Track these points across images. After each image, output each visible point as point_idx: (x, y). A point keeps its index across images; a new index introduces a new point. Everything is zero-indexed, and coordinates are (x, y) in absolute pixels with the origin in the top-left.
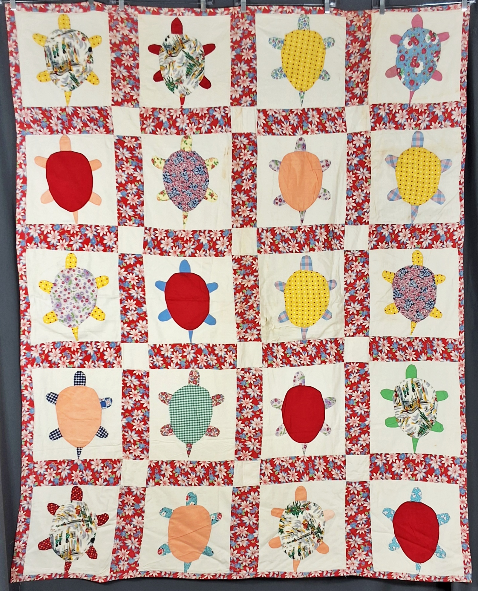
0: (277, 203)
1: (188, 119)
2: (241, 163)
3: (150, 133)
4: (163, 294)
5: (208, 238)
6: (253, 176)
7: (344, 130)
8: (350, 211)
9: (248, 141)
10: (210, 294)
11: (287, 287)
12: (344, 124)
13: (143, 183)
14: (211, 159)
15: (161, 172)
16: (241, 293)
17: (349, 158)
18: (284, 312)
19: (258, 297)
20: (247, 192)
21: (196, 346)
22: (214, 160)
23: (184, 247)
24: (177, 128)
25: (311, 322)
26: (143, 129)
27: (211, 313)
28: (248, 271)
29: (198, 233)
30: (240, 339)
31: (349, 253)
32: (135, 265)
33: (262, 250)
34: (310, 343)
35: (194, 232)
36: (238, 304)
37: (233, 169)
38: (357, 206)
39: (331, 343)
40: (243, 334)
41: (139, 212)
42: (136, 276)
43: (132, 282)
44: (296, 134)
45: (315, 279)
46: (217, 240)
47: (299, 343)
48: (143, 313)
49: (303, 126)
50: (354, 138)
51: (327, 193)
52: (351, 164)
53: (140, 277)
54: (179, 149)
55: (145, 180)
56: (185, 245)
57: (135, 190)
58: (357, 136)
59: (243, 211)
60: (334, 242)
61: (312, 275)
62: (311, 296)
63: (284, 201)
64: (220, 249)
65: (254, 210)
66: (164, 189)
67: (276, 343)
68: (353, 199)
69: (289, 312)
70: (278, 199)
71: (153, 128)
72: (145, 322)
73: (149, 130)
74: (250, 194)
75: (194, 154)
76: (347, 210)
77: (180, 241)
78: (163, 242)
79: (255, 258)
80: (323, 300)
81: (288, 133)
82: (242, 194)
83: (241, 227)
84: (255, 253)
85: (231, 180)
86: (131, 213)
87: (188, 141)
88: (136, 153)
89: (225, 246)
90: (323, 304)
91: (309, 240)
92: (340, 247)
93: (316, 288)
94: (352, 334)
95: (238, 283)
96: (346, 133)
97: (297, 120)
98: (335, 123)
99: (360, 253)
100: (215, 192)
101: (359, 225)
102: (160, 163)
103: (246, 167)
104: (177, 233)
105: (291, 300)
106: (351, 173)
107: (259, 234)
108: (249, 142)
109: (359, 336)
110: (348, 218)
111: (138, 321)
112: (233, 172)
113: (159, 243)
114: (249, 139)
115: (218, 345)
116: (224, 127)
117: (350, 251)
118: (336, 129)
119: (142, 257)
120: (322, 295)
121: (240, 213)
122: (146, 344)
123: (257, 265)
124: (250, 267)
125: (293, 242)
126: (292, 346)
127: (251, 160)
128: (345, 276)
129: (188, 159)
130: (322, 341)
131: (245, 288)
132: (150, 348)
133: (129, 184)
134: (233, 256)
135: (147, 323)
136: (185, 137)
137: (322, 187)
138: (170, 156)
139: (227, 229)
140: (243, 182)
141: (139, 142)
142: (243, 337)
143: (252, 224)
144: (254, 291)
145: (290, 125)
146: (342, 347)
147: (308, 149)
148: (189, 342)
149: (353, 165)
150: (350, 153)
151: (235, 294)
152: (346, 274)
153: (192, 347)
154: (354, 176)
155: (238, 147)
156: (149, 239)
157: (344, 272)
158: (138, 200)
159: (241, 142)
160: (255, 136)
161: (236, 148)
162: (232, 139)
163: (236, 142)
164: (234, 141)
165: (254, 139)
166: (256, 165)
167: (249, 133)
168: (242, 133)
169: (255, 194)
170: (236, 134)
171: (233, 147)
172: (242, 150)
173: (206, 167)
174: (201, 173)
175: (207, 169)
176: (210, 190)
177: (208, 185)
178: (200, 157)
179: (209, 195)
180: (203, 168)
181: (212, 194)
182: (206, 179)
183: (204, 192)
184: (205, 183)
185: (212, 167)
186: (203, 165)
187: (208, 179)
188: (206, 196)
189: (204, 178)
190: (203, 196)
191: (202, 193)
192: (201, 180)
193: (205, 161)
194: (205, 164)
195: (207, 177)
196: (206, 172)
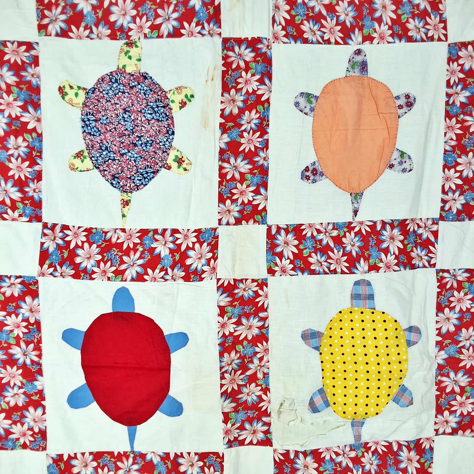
0: (308, 178)
1: (135, 8)
2: (240, 98)
3: (57, 35)
4: (76, 355)
5: (171, 246)
6: (261, 124)
7: (443, 38)
8: (450, 194)
9: (253, 55)
10: (172, 355)
11: (325, 341)
12: (442, 25)
13: (40, 135)
14: (179, 89)
15: (77, 114)
16: (233, 354)
17: (450, 91)
18: (321, 391)
19: (265, 359)
20: (250, 156)
21: (143, 456)
22: (184, 92)
23: (122, 262)
24: (111, 25)
25: (372, 410)
26: (42, 28)
27: (172, 392)
28: (247, 309)
29: (151, 234)
30: (230, 444)
31: (446, 275)
32: (22, 298)
33: (276, 268)
34: (368, 449)
35: (144, 233)
36: (226, 375)
37: (223, 110)
38: (465, 184)
39: (409, 450)
40: (235, 433)
41: (31, 194)
42: (23, 321)
43: (16, 332)
44: (350, 42)
45: (380, 326)
46: (188, 248)
47: (348, 449)
48: (36, 394)
49: (363, 26)
50: (460, 53)
51: (406, 159)
52: (454, 102)
53: (32, 321)
54: (115, 69)
55: (44, 128)
56: (125, 258)
57: (23, 150)
58: (466, 49)
59: (242, 193)
60: (417, 252)
61: (374, 317)
62: (372, 359)
63: (322, 174)
64: (193, 267)
65: (262, 191)
66: (83, 147)
67: (302, 450)
68: (456, 171)
69: (329, 391)
70: (311, 168)
71: (63, 25)
72: (40, 411)
73: (53, 28)
74: (256, 159)
75: (145, 78)
76: (444, 192)
77: (115, 251)
78: (79, 252)
79: (262, 284)
80: (395, 367)
81: (333, 40)
82: (239, 160)
83: (236, 224)
84: (263, 274)
85: (218, 132)
86: (16, 195)
87: (133, 51)
88: (27, 75)
89: (203, 261)
90: (396, 374)
91: (367, 250)
92: (429, 262)
93: (381, 343)
94: (449, 430)
95: (227, 333)
96: (446, 44)
97: (352, 14)
98: (427, 23)
99: (467, 275)
100: (187, 155)
101: (467, 220)
102: (76, 95)
103: (248, 107)
104: (109, 235)
105: (333, 366)
106: (454, 119)
107: (271, 237)
108: (255, 57)
109: (463, 435)
110: (447, 208)
111: (25, 407)
112: (222, 116)
113: (73, 254)
114: (255, 50)
115: (185, 455)
116: (206, 25)
117: (448, 271)
118: (426, 34)
119: (36, 283)
120: (394, 358)
121: (235, 197)
122: (41, 454)
123: (266, 296)
124: (252, 301)
125: (336, 254)
126: (334, 456)
127: (259, 92)
128: (437, 319)
129: (132, 88)
130: (391, 444)
131: (241, 343)
132: (51, 461)
133: (12, 137)
134: (218, 280)
135: (44, 413)
136: (127, 44)
137: (397, 146)
138: (96, 81)
139: (208, 227)
140: (242, 136)
141: (33, 52)
142: (236, 439)
143: (258, 217)
144: (259, 348)
145: (337, 24)
146: (428, 456)
147: (372, 72)
148: (128, 449)
149: (458, 104)
150: (452, 82)
151: (221, 355)
152: (440, 314)
153: (134, 458)
154: (459, 126)
155: (234, 66)
156: (51, 247)
157: (435, 311)
158: (30, 170)
159: (241, 56)
160: (267, 44)
161: (230, 69)
162: (223, 50)
163: (231, 57)
164: (226, 55)
165: (267, 50)
166: (269, 103)
167: (256, 38)
168: (242, 38)
169: (264, 159)
170: (231, 41)
171: (223, 65)
172: (241, 73)
173: (168, 105)
174: (159, 116)
175: (171, 109)
176: (176, 150)
177: (172, 141)
178: (156, 85)
179: (174, 160)
180: (164, 107)
181: (180, 159)
182: (168, 129)
183: (164, 155)
184: (166, 136)
185: (181, 105)
186: (162, 101)
187: (172, 130)
188: (168, 162)
189: (164, 127)
190: (162, 162)
191: (161, 158)
192: (158, 130)
193: (167, 92)
194: (168, 99)
195: (171, 125)
196: (169, 115)
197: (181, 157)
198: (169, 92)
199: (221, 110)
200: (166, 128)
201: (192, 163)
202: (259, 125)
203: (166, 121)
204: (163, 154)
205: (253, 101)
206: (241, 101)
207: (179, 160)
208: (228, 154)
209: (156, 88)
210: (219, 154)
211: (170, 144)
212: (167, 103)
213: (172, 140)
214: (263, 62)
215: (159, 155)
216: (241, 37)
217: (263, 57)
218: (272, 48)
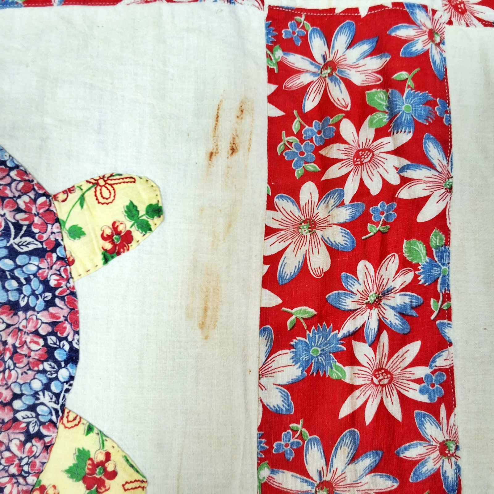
2: (335, 215)
14: (103, 184)
37: (272, 261)
82: (342, 455)
85: (257, 344)
100: (126, 445)
103: (367, 245)
108: (385, 72)
112: (270, 281)
114: (387, 46)
127: (408, 193)
140: (349, 359)
155: (309, 104)
159: (334, 69)
160: (429, 25)
161: (295, 112)
162: (270, 48)
163: (298, 72)
164: (281, 64)
165: (429, 46)
166: (446, 232)
167: (390, 6)
168: (338, 11)
169: (443, 448)
170: (298, 18)
171: (272, 99)
172: (337, 124)
173: (58, 244)
174: (20, 291)
175: (67, 262)
176: (82, 428)
177: (67, 391)
178: (11, 169)
179: (72, 472)
180: (40, 253)
181: (95, 466)
182: (51, 340)
183: (31, 451)
184: (44, 372)
185: (109, 246)
186: (36, 230)
187: (70, 343)
188: (46, 479)
189: (36, 333)
190: (21, 480)
191: (17, 462)
192: (9, 346)
193: (55, 197)
194: (57, 225)
195: (67, 325)
196: (58, 286)
197: (101, 457)
198: (62, 197)
199: (267, 260)
200: (44, 338)
201: (149, 479)
202: (415, 314)
203: (46, 308)
204: (28, 445)
205: (385, 223)
206: (342, 225)
207: (93, 471)
208: (295, 431)
209: (7, 180)
210: (260, 437)
211: (57, 402)
212: (52, 238)
213: (66, 386)
214: (418, 87)
215: (8, 449)
216: (332, 6)
217: (418, 69)
218: (446, 41)
